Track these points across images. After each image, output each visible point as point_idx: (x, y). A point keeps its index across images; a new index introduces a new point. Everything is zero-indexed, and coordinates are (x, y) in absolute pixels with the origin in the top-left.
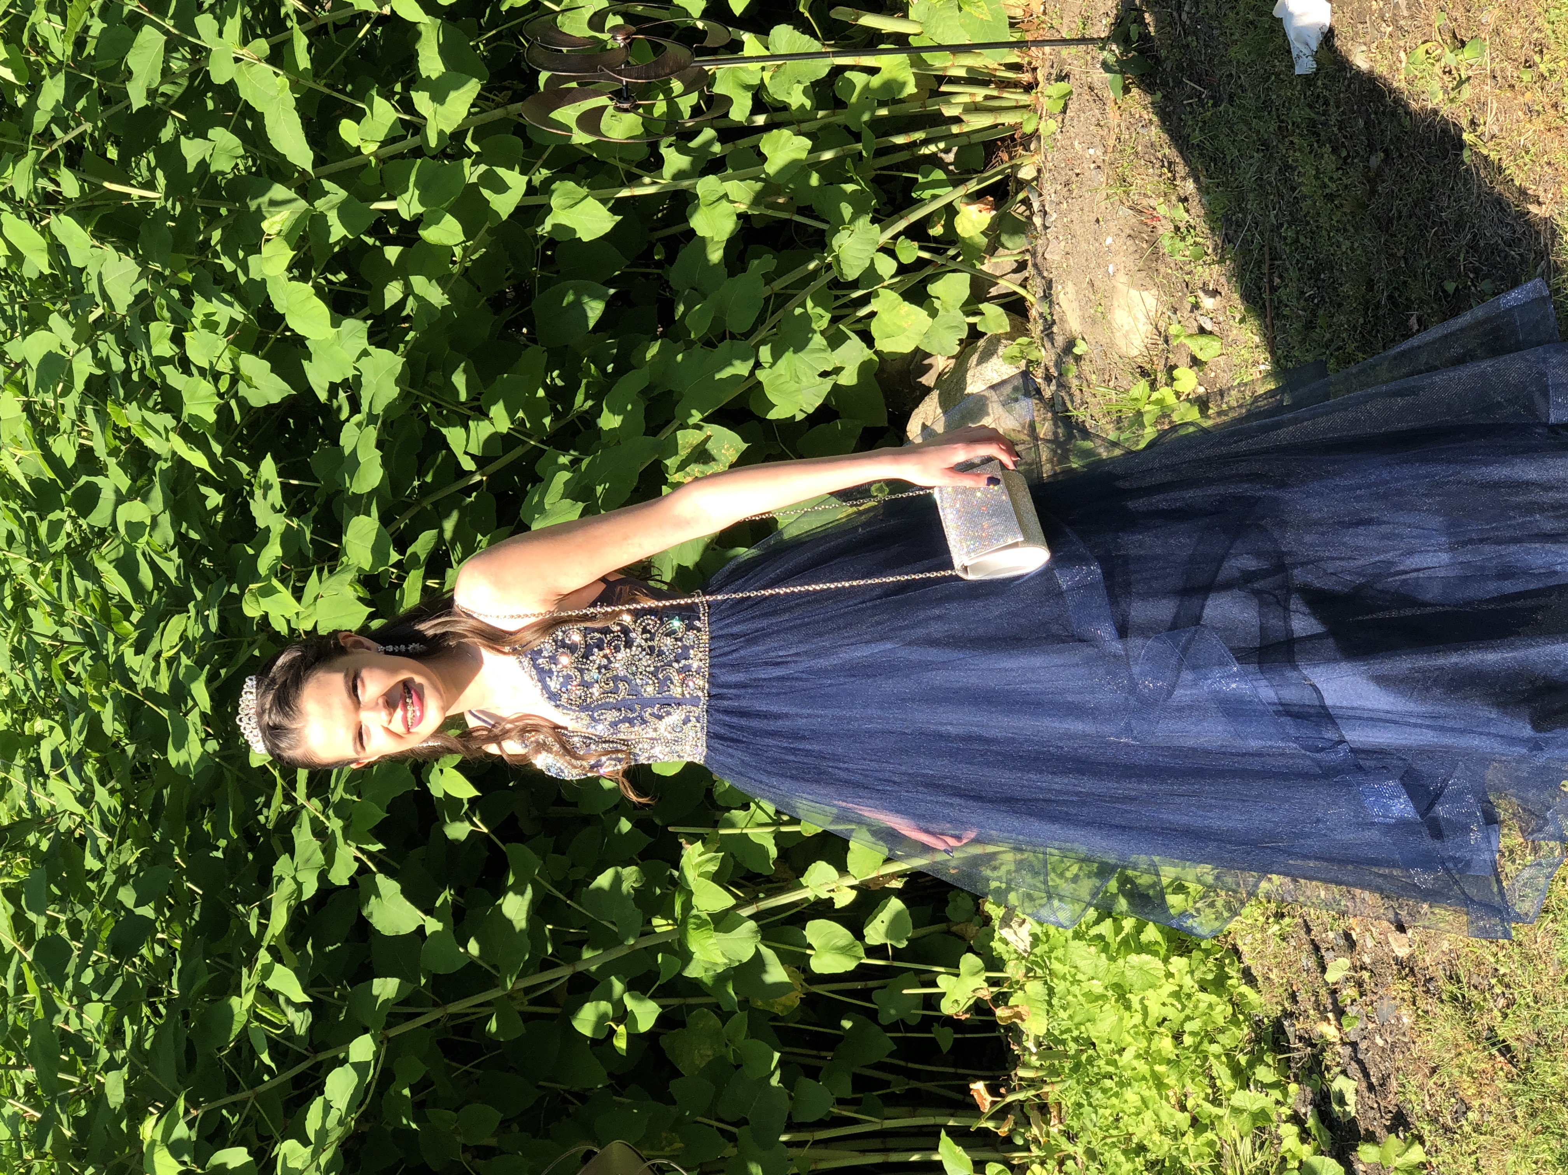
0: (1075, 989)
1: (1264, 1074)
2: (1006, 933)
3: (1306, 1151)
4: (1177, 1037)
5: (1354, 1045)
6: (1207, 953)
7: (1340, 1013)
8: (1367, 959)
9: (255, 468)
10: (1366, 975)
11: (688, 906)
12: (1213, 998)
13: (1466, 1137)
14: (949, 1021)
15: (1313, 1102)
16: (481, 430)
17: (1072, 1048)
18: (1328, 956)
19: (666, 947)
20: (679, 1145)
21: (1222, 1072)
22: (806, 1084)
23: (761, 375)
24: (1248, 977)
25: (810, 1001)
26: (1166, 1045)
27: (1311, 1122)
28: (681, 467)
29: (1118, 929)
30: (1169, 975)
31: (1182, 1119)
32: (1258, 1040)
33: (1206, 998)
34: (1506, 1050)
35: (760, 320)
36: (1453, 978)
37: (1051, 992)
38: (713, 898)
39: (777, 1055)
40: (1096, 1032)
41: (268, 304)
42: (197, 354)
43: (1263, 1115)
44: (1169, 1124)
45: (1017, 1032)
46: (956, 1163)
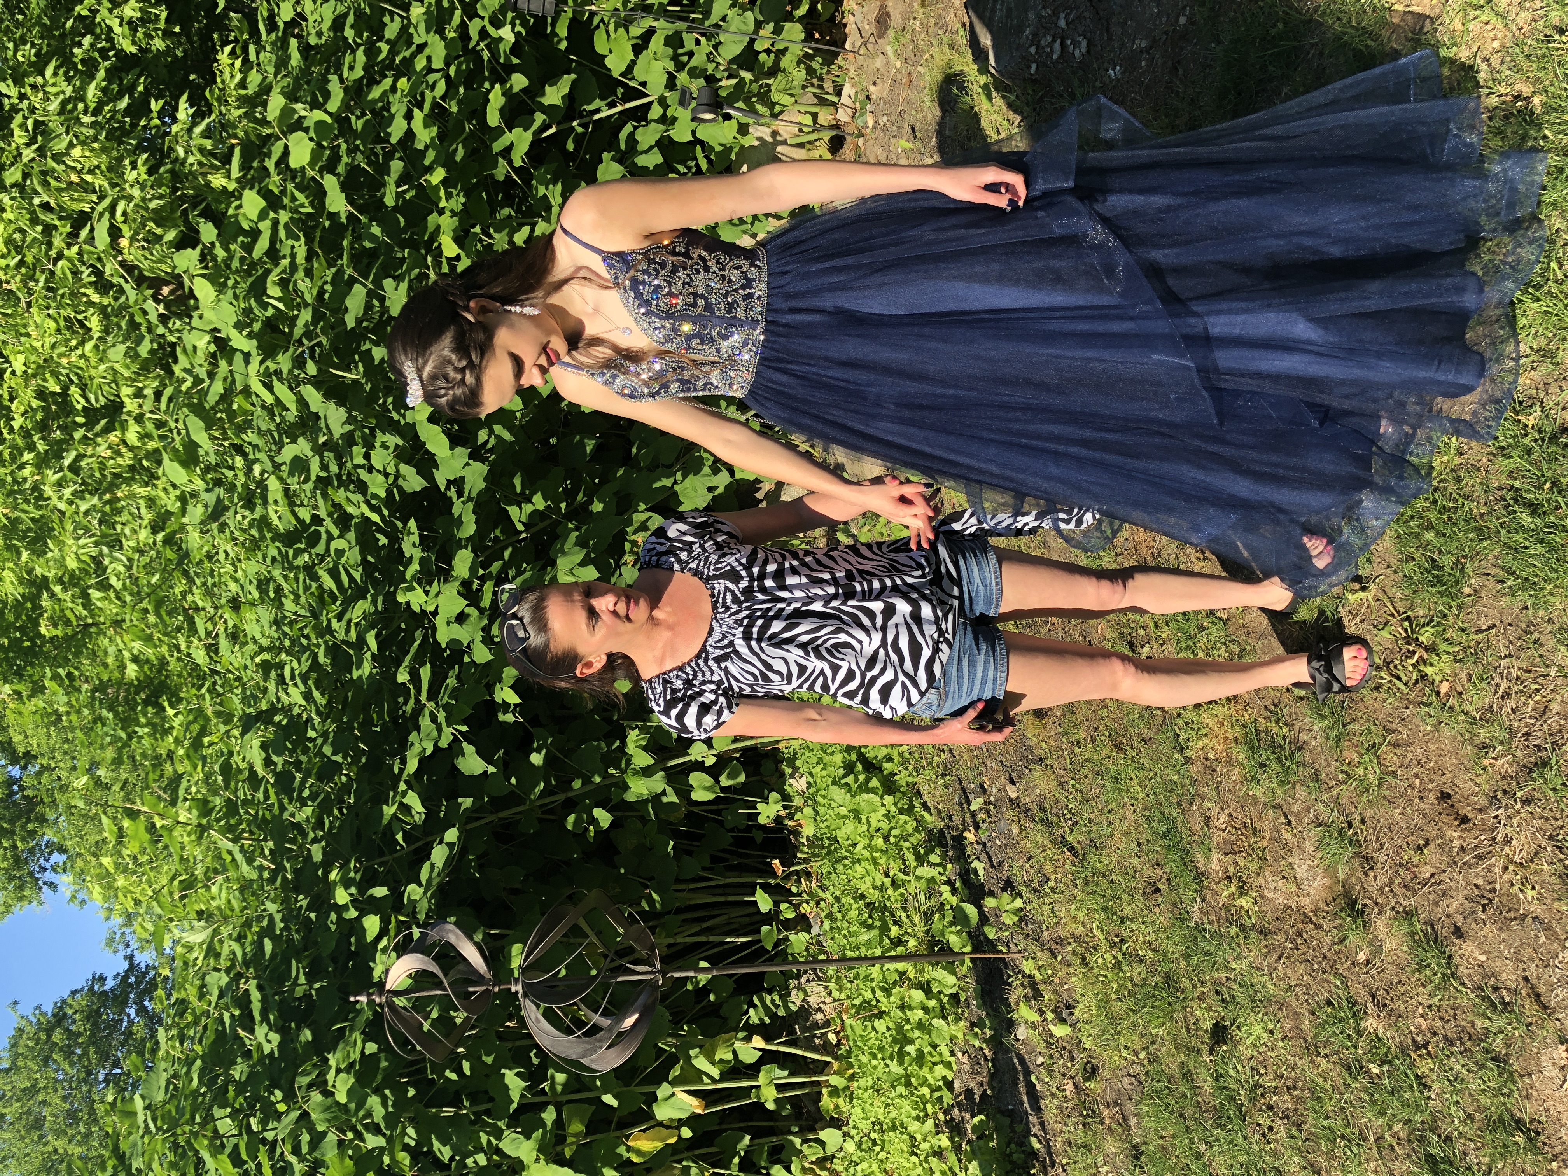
0: (830, 812)
1: (934, 858)
2: (792, 781)
3: (954, 900)
4: (886, 839)
5: (984, 844)
6: (904, 794)
7: (977, 827)
8: (993, 799)
9: (405, 523)
10: (992, 807)
11: (629, 763)
12: (907, 818)
13: (1046, 895)
14: (763, 827)
15: (960, 875)
16: (528, 508)
17: (827, 842)
18: (971, 797)
19: (616, 785)
20: (618, 890)
21: (910, 858)
22: (687, 858)
23: (677, 488)
24: (925, 806)
25: (689, 815)
26: (879, 842)
27: (958, 884)
28: (635, 533)
29: (857, 780)
30: (883, 805)
31: (887, 881)
32: (930, 841)
33: (903, 818)
34: (1072, 849)
35: (677, 460)
36: (1042, 809)
37: (817, 813)
38: (642, 759)
39: (672, 843)
40: (841, 835)
41: (416, 436)
42: (377, 463)
43: (932, 880)
44: (879, 884)
45: (797, 833)
46: (764, 902)
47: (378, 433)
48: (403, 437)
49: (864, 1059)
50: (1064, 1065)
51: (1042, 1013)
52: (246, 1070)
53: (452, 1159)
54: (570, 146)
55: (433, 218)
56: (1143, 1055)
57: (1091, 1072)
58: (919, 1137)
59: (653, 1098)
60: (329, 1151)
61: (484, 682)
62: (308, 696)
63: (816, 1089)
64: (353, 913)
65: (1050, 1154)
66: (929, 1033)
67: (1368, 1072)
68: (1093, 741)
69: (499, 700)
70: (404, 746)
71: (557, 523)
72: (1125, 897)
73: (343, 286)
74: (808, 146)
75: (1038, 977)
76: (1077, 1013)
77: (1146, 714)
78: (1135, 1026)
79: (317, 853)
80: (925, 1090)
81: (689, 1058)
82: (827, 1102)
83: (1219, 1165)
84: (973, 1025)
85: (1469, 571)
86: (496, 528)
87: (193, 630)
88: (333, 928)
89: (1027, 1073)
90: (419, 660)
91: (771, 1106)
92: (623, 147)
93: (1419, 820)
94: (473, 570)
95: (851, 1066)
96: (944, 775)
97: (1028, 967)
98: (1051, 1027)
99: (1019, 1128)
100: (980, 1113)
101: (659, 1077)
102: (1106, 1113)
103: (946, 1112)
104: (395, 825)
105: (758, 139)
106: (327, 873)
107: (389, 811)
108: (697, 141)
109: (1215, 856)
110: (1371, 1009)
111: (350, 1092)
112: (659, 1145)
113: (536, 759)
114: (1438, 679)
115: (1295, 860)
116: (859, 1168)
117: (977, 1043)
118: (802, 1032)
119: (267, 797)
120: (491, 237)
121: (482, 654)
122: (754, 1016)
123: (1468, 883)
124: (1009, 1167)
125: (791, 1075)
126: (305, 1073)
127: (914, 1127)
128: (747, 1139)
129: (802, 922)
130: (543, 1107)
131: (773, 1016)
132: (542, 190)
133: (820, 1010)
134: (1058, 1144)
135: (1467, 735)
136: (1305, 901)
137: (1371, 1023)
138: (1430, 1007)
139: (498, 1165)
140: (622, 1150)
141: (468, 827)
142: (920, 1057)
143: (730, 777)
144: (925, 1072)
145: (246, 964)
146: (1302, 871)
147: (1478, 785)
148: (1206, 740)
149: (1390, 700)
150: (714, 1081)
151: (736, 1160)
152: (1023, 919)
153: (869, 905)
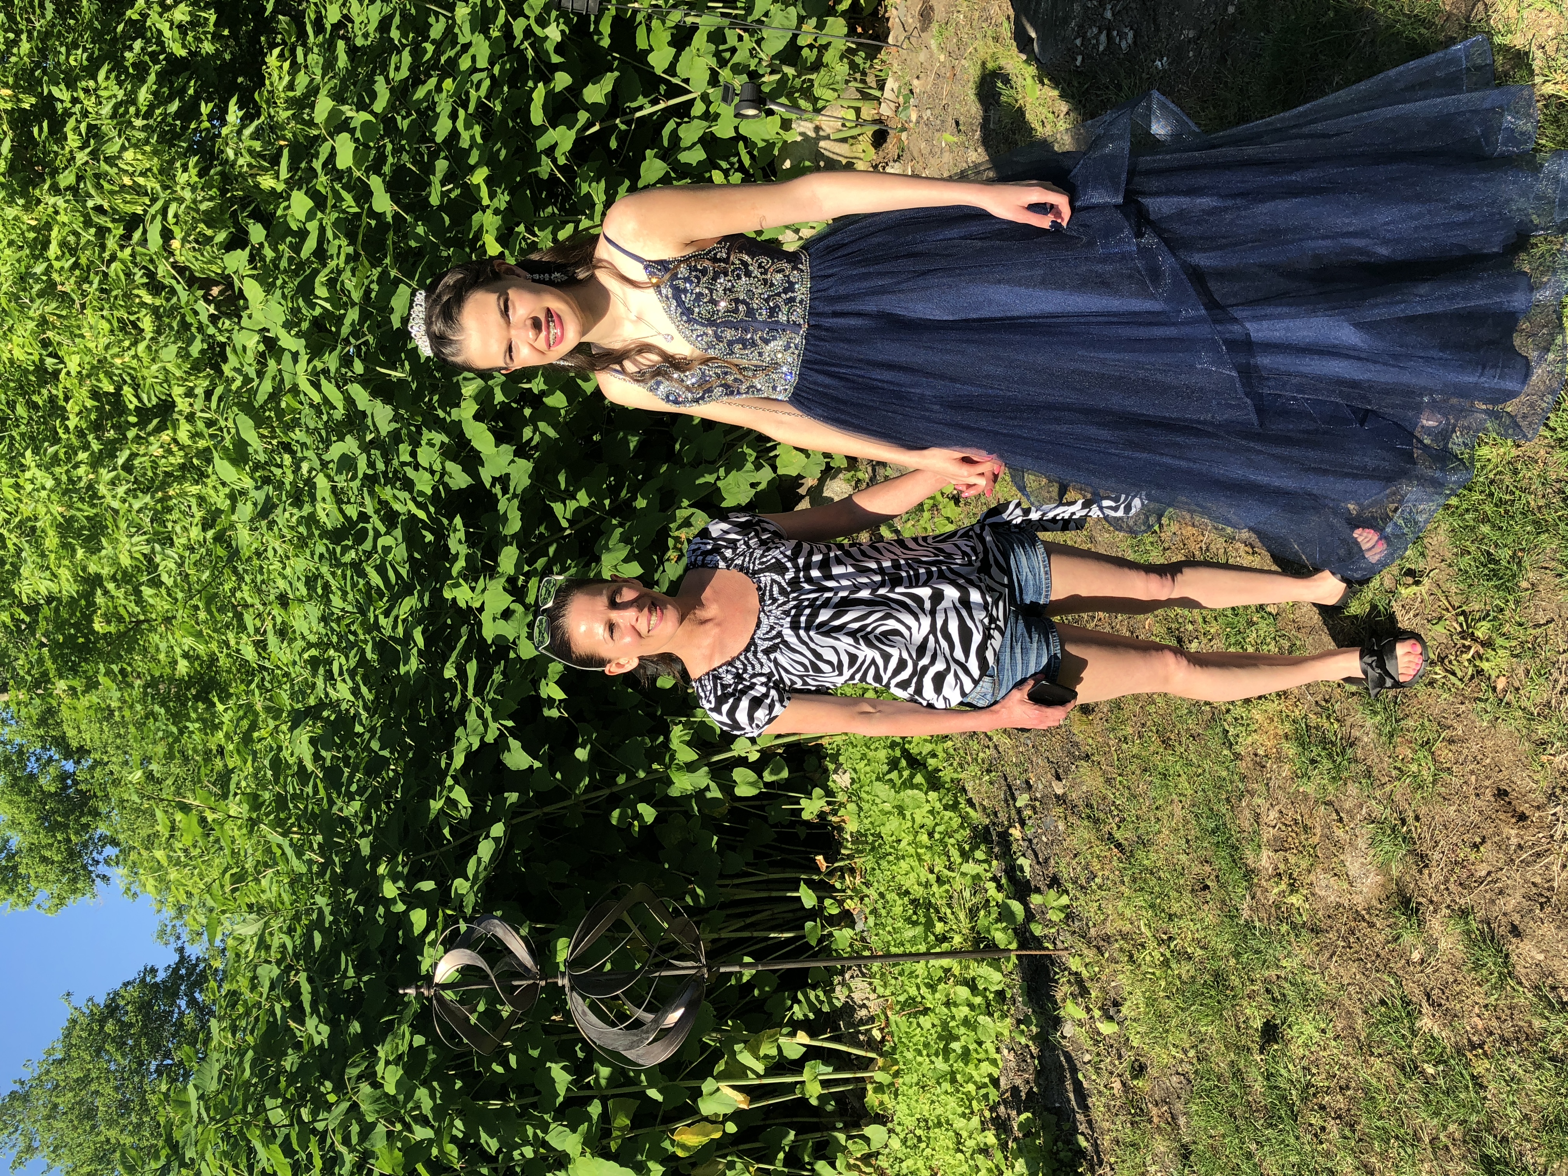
0: (874, 808)
1: (979, 855)
2: (835, 777)
3: (1000, 897)
4: (931, 835)
5: (1030, 841)
6: (948, 790)
8: (1038, 795)
9: (451, 520)
10: (1037, 804)
11: (673, 758)
12: (952, 814)
13: (1093, 892)
14: (807, 823)
15: (1005, 871)
16: (572, 505)
17: (870, 839)
18: (1017, 793)
19: (660, 780)
20: (662, 884)
21: (955, 853)
22: (730, 853)
23: (720, 484)
24: (970, 802)
25: (733, 811)
26: (924, 838)
27: (1003, 881)
28: (678, 529)
29: (901, 776)
30: (928, 801)
31: (932, 878)
32: (975, 837)
33: (948, 814)
34: (1119, 846)
35: (720, 456)
36: (1089, 806)
37: (860, 808)
38: (687, 755)
39: (715, 838)
40: (885, 831)
41: (462, 434)
42: (423, 460)
43: (977, 877)
44: (924, 880)
45: (840, 829)
46: (808, 898)
47: (425, 431)
48: (448, 435)
49: (909, 1055)
50: (1112, 1063)
51: (1088, 1010)
52: (297, 1061)
53: (499, 1151)
54: (613, 144)
55: (477, 217)
56: (1192, 1053)
57: (1139, 1070)
58: (965, 1134)
59: (697, 1093)
60: (378, 1142)
61: (530, 677)
62: (356, 691)
63: (860, 1085)
64: (400, 907)
65: (1097, 1153)
66: (975, 1030)
67: (1423, 1072)
68: (1140, 737)
69: (544, 695)
70: (450, 741)
71: (601, 520)
72: (1174, 894)
73: (389, 286)
74: (851, 141)
75: (1085, 974)
76: (1124, 1010)
77: (1194, 710)
78: (1183, 1024)
79: (365, 846)
80: (971, 1087)
81: (734, 1053)
82: (872, 1099)
83: (1270, 1166)
84: (1019, 1022)
85: (1526, 564)
86: (541, 524)
87: (242, 627)
88: (381, 921)
89: (1074, 1070)
90: (465, 656)
91: (814, 1102)
92: (666, 143)
93: (1475, 818)
94: (518, 566)
95: (896, 1062)
96: (989, 771)
97: (1075, 964)
98: (1098, 1025)
99: (1066, 1126)
100: (1026, 1110)
101: (704, 1071)
102: (1154, 1111)
103: (992, 1109)
104: (442, 820)
105: (801, 134)
106: (375, 865)
107: (436, 805)
108: (739, 137)
109: (1266, 853)
110: (1426, 1008)
111: (399, 1084)
112: (705, 1140)
113: (581, 754)
114: (1494, 674)
115: (1348, 858)
116: (904, 1165)
117: (1023, 1041)
118: (847, 1028)
119: (316, 791)
120: (535, 235)
121: (527, 651)
122: (798, 1012)
123: (1526, 882)
124: (1056, 1165)
125: (836, 1070)
126: (355, 1065)
127: (960, 1124)
128: (792, 1135)
129: (846, 919)
130: (588, 1100)
131: (818, 1012)
132: (585, 188)
133: (864, 1006)
134: (1106, 1142)
135: (1525, 732)
136: (1358, 899)
137: (1427, 1023)
138: (1486, 1006)
139: (545, 1158)
140: (666, 1144)
141: (514, 822)
142: (966, 1055)
143: (772, 773)
144: (970, 1069)
145: (297, 956)
146: (1354, 867)
147: (1537, 782)
148: (1255, 736)
149: (1445, 696)
150: (759, 1076)
151: (781, 1155)
152: (1070, 916)
153: (913, 902)
